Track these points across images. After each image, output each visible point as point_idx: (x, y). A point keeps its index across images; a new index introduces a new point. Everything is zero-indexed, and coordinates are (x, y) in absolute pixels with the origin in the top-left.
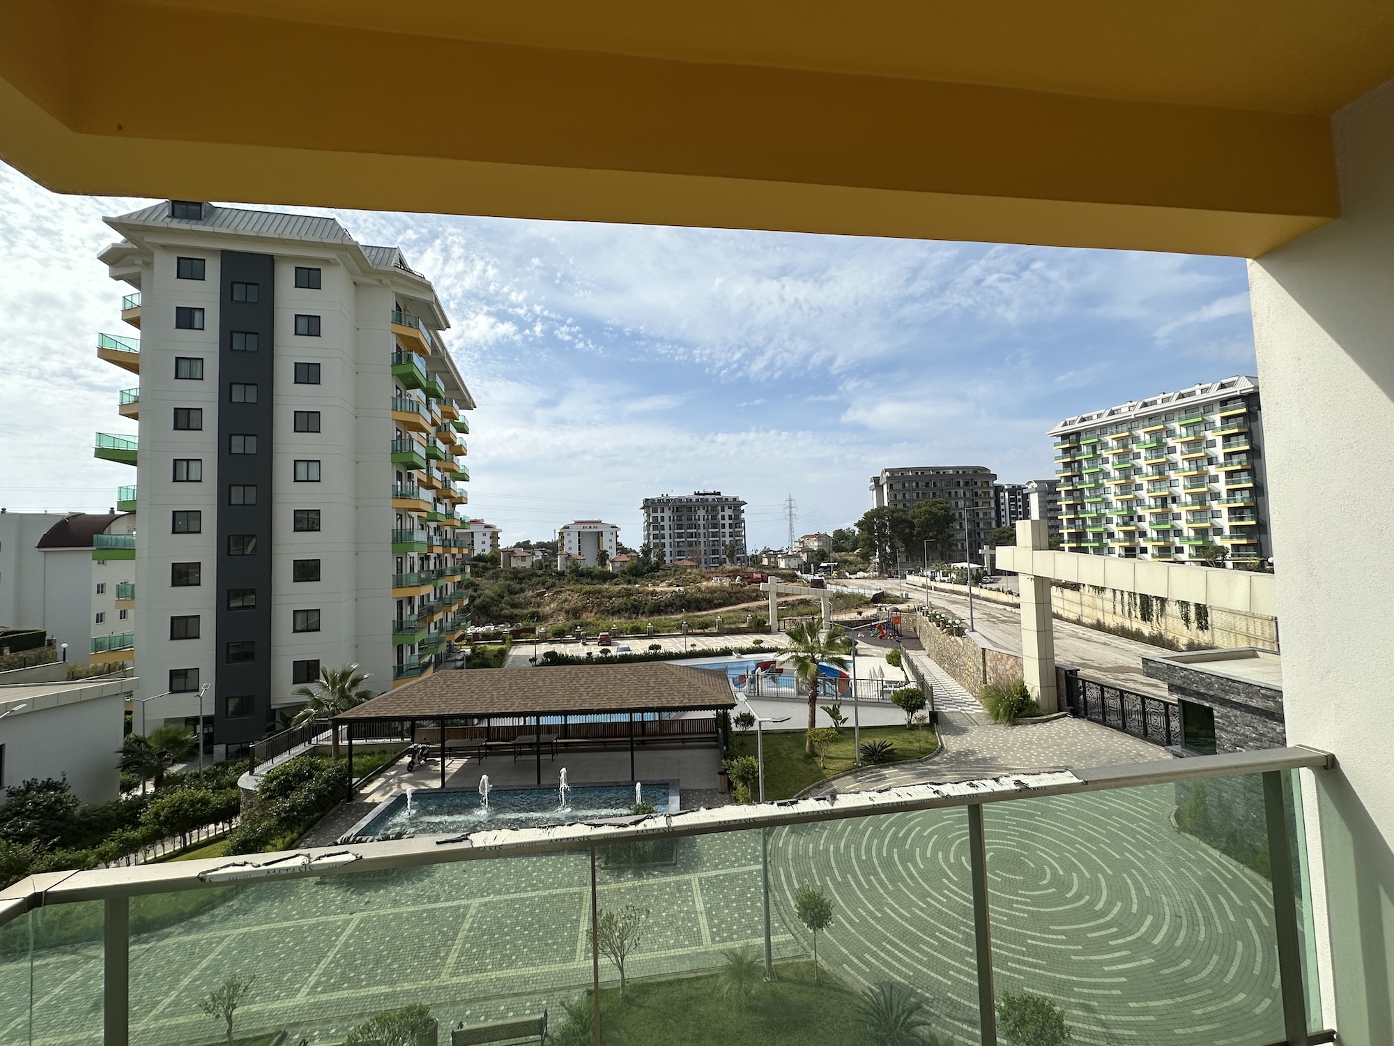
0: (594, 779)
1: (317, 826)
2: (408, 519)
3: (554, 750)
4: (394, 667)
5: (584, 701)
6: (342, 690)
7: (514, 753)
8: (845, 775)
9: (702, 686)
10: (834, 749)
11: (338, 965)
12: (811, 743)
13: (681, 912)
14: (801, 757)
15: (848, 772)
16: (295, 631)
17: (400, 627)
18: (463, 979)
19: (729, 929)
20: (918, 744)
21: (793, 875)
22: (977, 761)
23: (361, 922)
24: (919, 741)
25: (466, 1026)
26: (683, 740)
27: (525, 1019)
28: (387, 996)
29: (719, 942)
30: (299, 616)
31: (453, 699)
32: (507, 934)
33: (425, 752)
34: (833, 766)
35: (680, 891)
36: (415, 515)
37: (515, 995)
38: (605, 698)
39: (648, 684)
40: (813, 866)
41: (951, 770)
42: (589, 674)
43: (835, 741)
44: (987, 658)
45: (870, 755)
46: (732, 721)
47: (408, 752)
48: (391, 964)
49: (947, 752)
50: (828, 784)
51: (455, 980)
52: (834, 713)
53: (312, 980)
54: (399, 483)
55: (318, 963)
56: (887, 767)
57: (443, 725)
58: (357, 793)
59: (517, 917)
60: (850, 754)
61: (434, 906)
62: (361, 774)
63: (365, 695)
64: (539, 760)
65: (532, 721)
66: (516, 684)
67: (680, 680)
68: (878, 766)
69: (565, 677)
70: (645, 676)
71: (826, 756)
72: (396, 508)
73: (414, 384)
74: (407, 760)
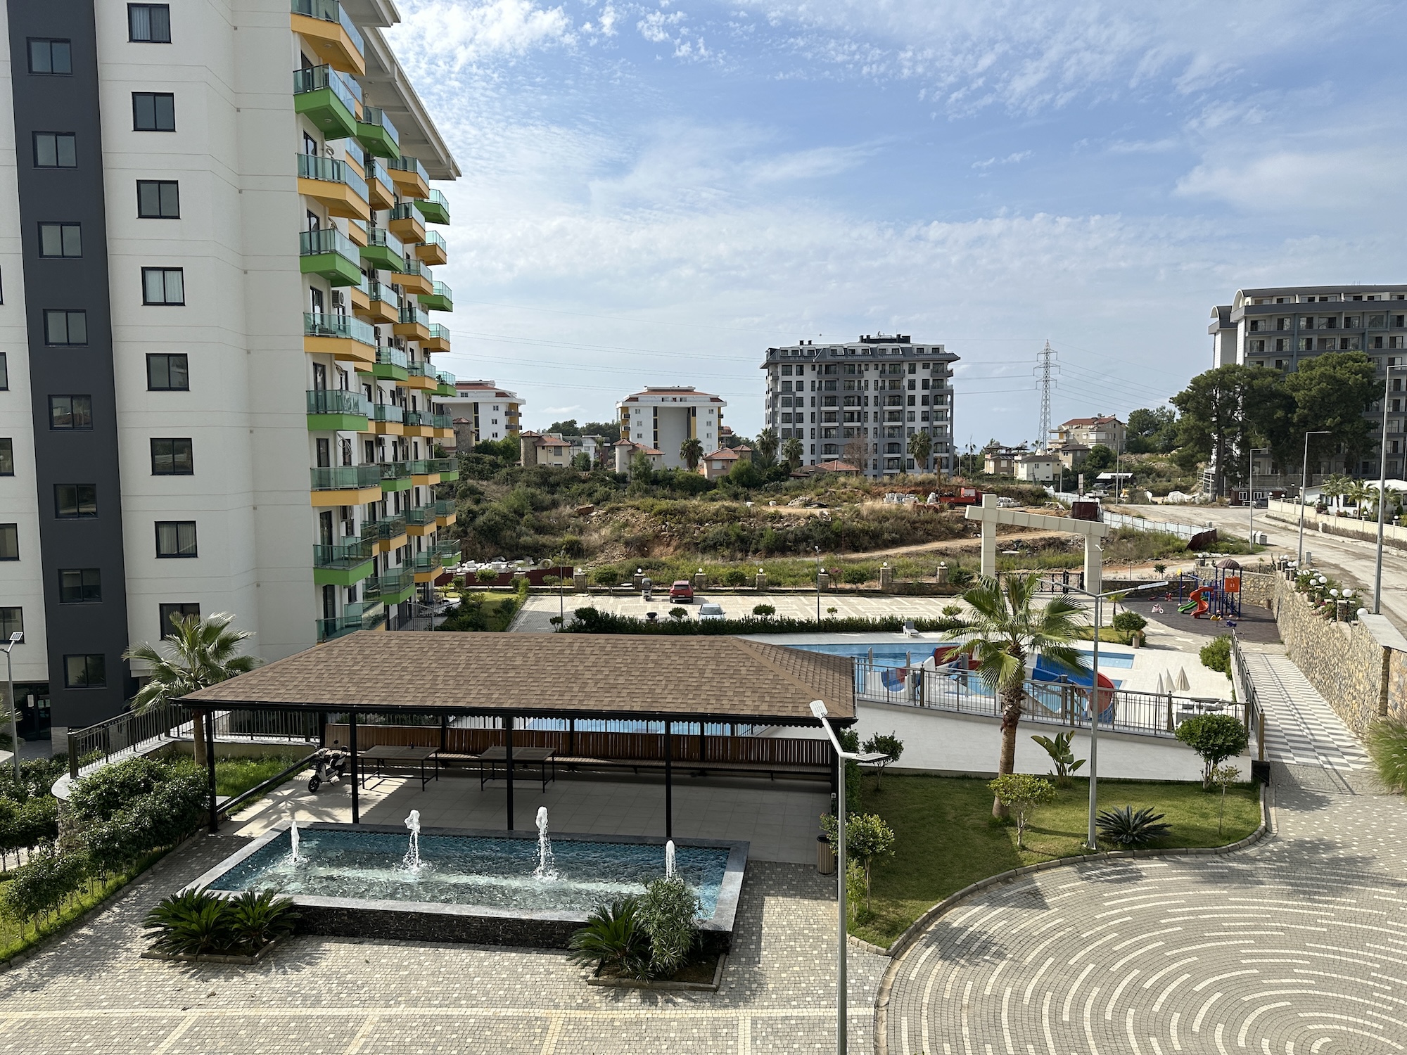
0: (606, 828)
1: (158, 867)
2: (337, 377)
3: (548, 773)
4: (318, 621)
6: (203, 656)
7: (480, 775)
8: (1062, 865)
9: (796, 683)
10: (1048, 817)
12: (1003, 799)
14: (983, 824)
15: (1067, 859)
16: (159, 556)
17: (326, 556)
20: (1217, 821)
21: (925, 1033)
22: (1335, 862)
23: (196, 1023)
24: (1221, 815)
26: (773, 775)
30: (164, 531)
34: (1040, 846)
35: (715, 1036)
36: (349, 366)
39: (702, 672)
40: (965, 1021)
41: (1276, 874)
42: (602, 648)
43: (1045, 800)
44: (1394, 666)
45: (1117, 833)
47: (313, 762)
49: (1275, 839)
50: (1028, 877)
52: (1058, 750)
54: (317, 309)
56: (1147, 857)
57: (353, 721)
58: (226, 819)
60: (1077, 828)
61: (309, 1011)
62: (235, 790)
63: (243, 665)
64: (512, 788)
65: (500, 724)
67: (760, 670)
68: (1130, 853)
70: (698, 658)
71: (1027, 827)
72: (313, 354)
73: (337, 130)
74: (309, 774)
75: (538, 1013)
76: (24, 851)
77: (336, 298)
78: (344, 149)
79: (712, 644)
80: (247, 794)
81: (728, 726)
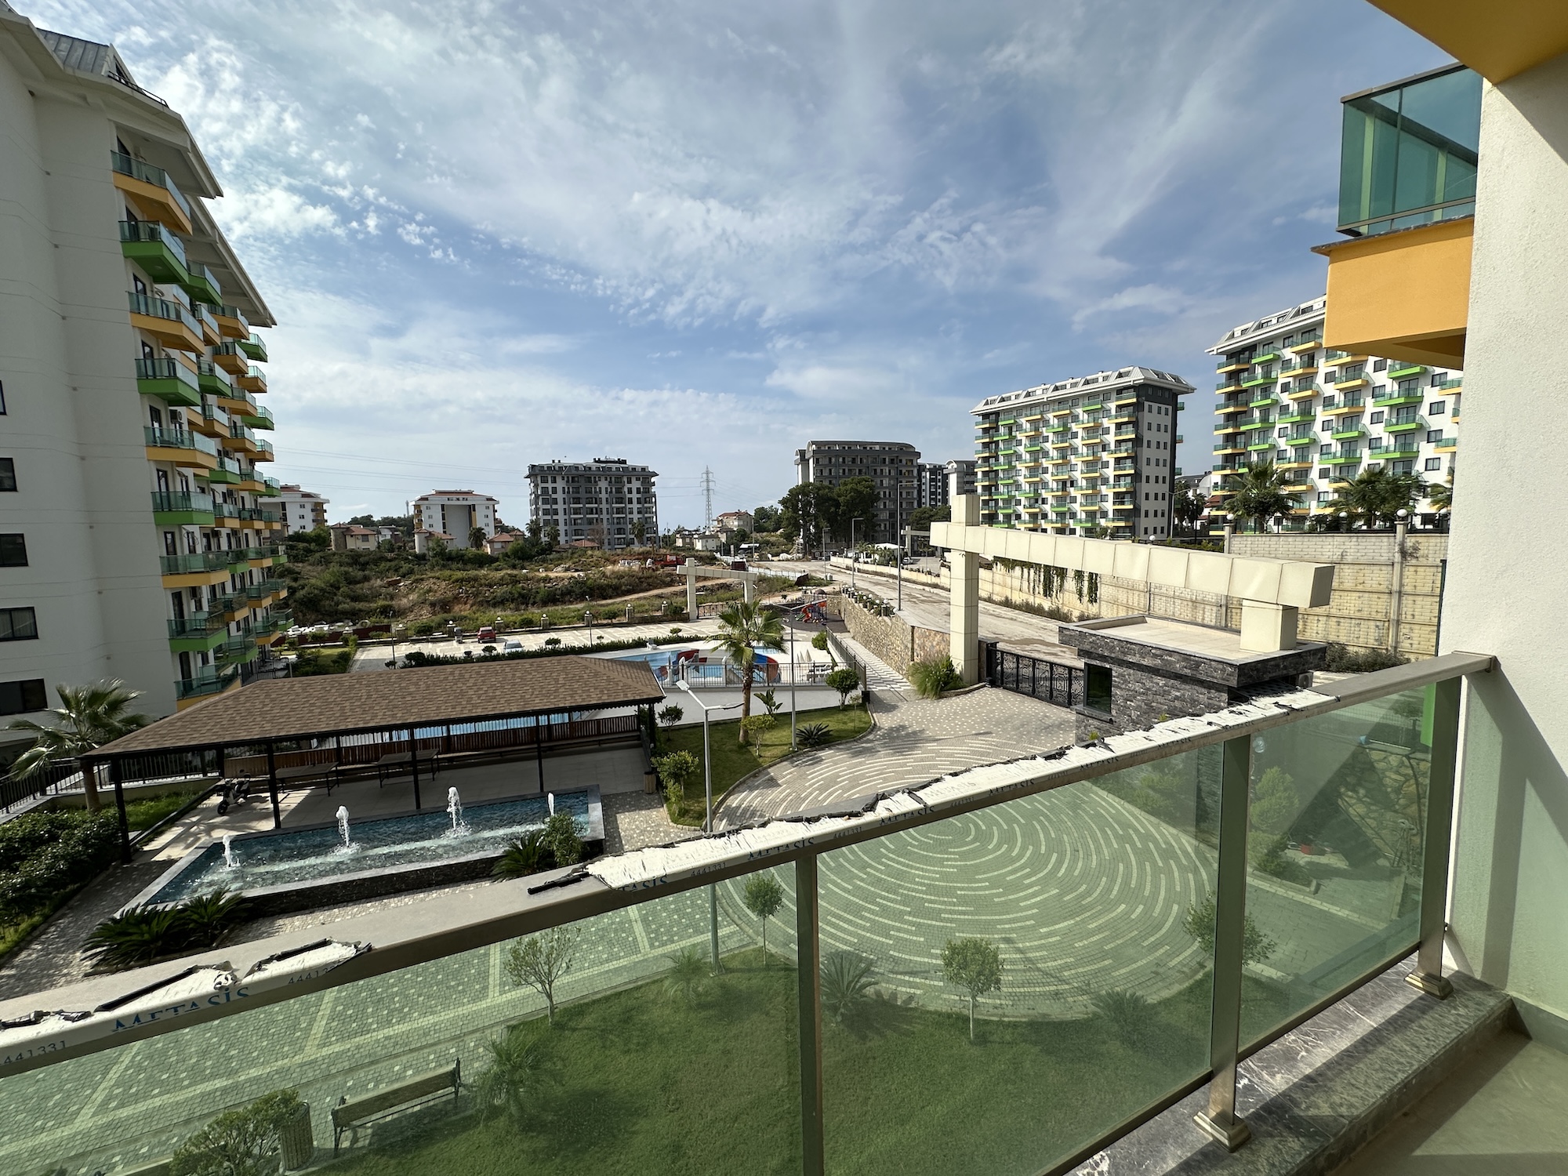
1: (73, 902)
2: (178, 479)
3: (435, 767)
4: (177, 683)
5: (475, 706)
6: (93, 717)
7: (380, 777)
8: (781, 761)
9: (622, 679)
10: (769, 737)
11: (140, 1069)
12: (746, 732)
13: (612, 923)
14: (734, 748)
15: (784, 758)
17: (180, 628)
18: (337, 1048)
19: (668, 932)
20: (852, 724)
22: (908, 735)
24: (853, 721)
25: (351, 1100)
26: (600, 742)
27: (430, 1075)
28: (225, 1091)
29: (659, 947)
31: (282, 717)
32: (393, 985)
33: (244, 787)
34: (768, 754)
36: (189, 472)
37: (411, 1051)
38: (502, 701)
39: (557, 680)
41: (885, 746)
42: (478, 673)
43: (769, 728)
44: (916, 635)
45: (806, 739)
46: (657, 716)
47: (217, 790)
48: (227, 1051)
49: (880, 729)
50: (766, 771)
51: (325, 1051)
52: (768, 700)
54: (156, 425)
56: (823, 749)
57: (270, 751)
58: (139, 852)
60: (785, 740)
62: (142, 826)
63: (137, 722)
64: (416, 781)
65: (405, 735)
66: (377, 691)
67: (596, 674)
68: (815, 749)
69: (446, 679)
70: (552, 672)
71: (762, 745)
72: (156, 461)
74: (216, 800)
77: (175, 416)
78: (172, 292)
79: (559, 662)
80: (155, 826)
81: (566, 715)
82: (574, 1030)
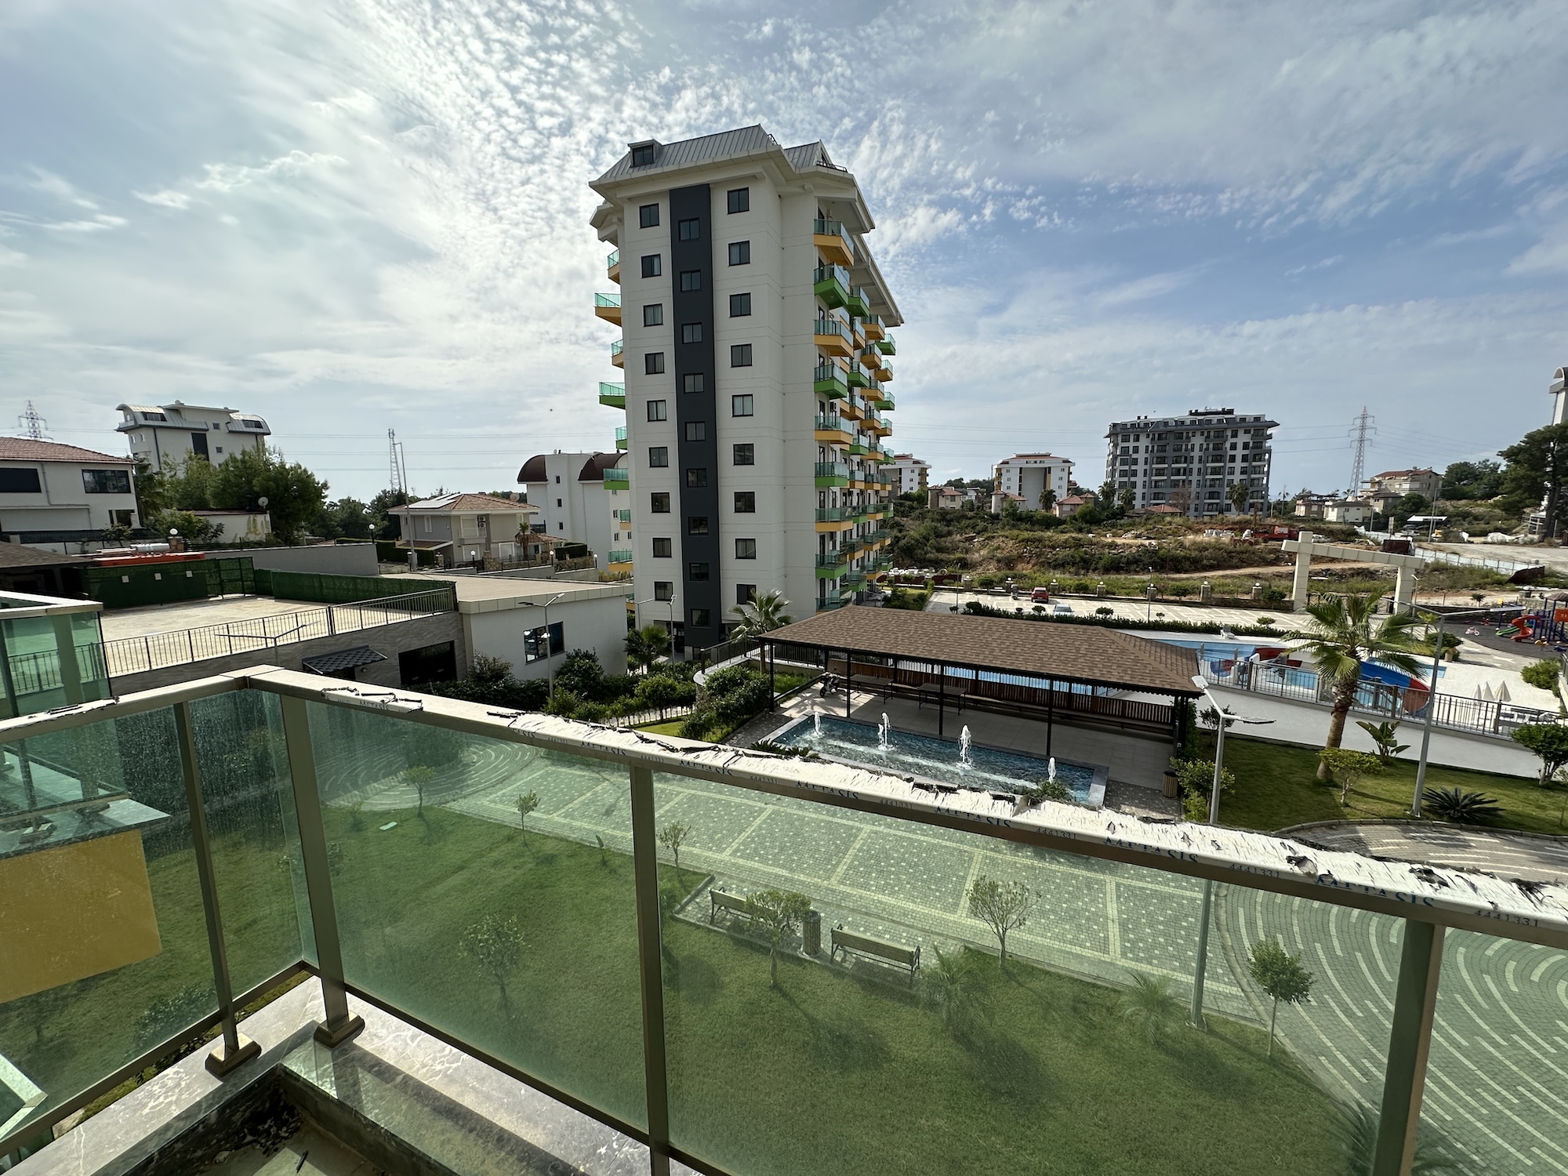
0: (1002, 743)
2: (831, 452)
3: (962, 704)
4: (817, 599)
5: (996, 658)
6: (767, 613)
7: (919, 699)
8: (1384, 823)
9: (1153, 663)
10: (1369, 784)
11: (753, 841)
12: (1327, 767)
13: (1086, 910)
14: (1307, 782)
15: (1391, 820)
16: (737, 558)
17: (822, 562)
18: (848, 890)
19: (1146, 950)
21: (1260, 923)
23: (772, 813)
24: (1562, 809)
25: (846, 930)
27: (899, 946)
28: (786, 879)
29: (1132, 959)
30: (740, 543)
31: (859, 635)
32: (892, 866)
33: (835, 681)
35: (1089, 888)
36: (837, 447)
37: (893, 921)
38: (1021, 658)
39: (1078, 650)
40: (1295, 922)
43: (1372, 772)
46: (1198, 714)
47: (821, 679)
48: (792, 855)
50: (1350, 827)
51: (842, 888)
53: (735, 846)
54: (822, 414)
55: (739, 834)
56: (1475, 831)
57: (849, 658)
58: (778, 705)
59: (903, 854)
60: (1403, 799)
61: (831, 819)
62: (782, 690)
63: (786, 620)
64: (941, 711)
67: (1123, 651)
68: (1458, 825)
69: (976, 628)
70: (1075, 640)
71: (1351, 790)
72: (820, 441)
73: (837, 303)
74: (820, 686)
75: (966, 848)
76: (679, 708)
77: (832, 406)
78: (840, 314)
79: (1085, 632)
80: (791, 692)
82: (1021, 985)
